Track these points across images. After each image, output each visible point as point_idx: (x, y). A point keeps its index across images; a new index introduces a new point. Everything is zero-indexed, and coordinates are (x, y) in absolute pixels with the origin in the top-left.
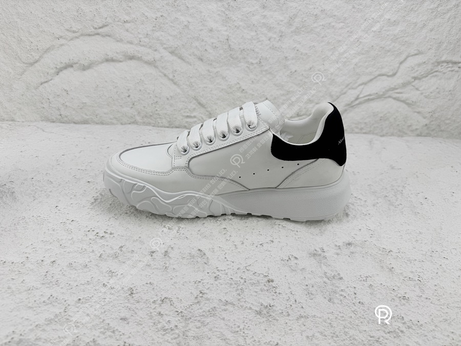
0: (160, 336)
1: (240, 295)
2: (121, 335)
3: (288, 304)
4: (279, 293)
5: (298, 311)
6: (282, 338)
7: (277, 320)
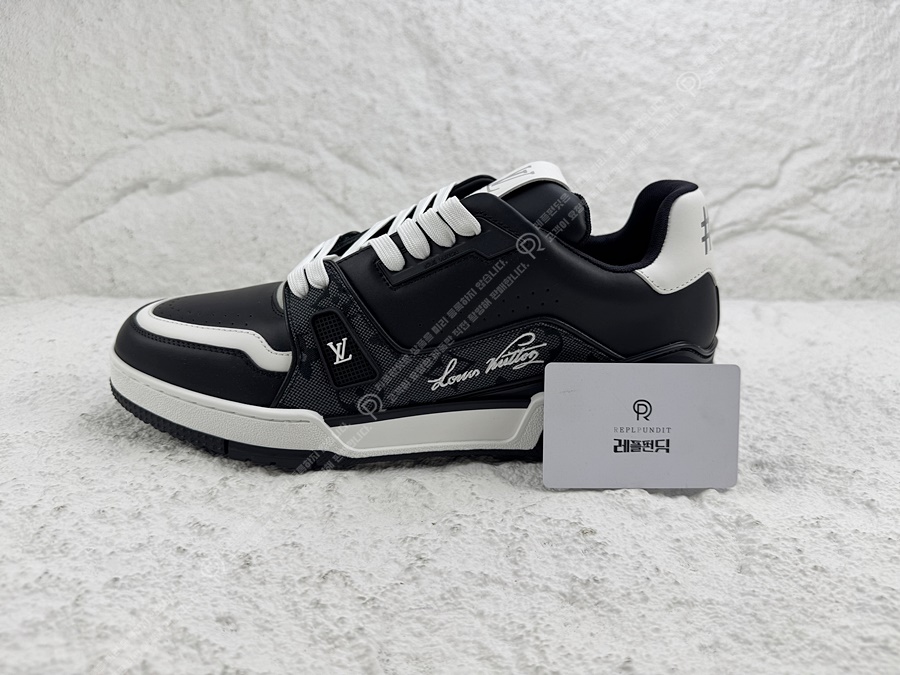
0: (319, 653)
1: (516, 564)
2: (216, 652)
4: (614, 555)
5: (668, 590)
6: (638, 649)
7: (618, 611)
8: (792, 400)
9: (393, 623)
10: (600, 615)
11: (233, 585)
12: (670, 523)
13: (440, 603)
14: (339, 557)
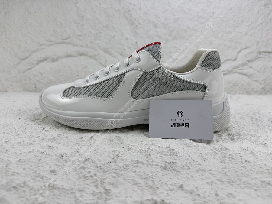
0: (81, 181)
1: (148, 158)
2: (48, 179)
3: (187, 162)
4: (180, 156)
5: (197, 166)
6: (186, 182)
7: (180, 172)
8: (241, 118)
9: (106, 174)
10: (174, 173)
11: (57, 162)
12: (199, 149)
13: (122, 168)
14: (92, 156)
